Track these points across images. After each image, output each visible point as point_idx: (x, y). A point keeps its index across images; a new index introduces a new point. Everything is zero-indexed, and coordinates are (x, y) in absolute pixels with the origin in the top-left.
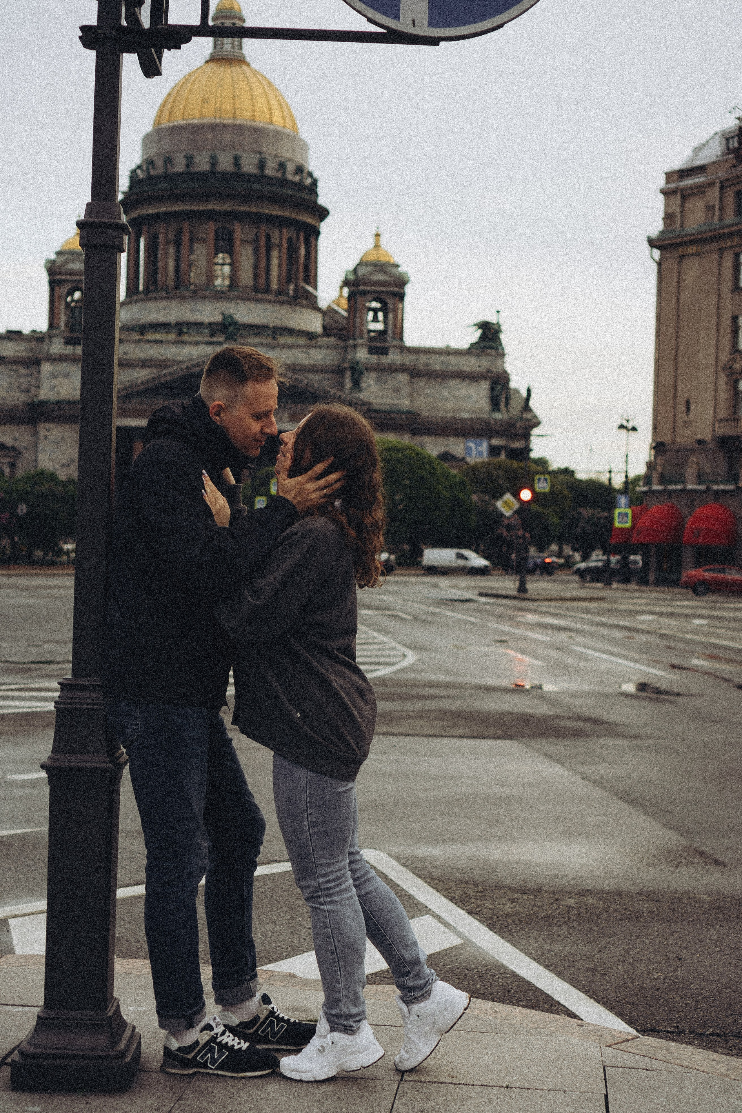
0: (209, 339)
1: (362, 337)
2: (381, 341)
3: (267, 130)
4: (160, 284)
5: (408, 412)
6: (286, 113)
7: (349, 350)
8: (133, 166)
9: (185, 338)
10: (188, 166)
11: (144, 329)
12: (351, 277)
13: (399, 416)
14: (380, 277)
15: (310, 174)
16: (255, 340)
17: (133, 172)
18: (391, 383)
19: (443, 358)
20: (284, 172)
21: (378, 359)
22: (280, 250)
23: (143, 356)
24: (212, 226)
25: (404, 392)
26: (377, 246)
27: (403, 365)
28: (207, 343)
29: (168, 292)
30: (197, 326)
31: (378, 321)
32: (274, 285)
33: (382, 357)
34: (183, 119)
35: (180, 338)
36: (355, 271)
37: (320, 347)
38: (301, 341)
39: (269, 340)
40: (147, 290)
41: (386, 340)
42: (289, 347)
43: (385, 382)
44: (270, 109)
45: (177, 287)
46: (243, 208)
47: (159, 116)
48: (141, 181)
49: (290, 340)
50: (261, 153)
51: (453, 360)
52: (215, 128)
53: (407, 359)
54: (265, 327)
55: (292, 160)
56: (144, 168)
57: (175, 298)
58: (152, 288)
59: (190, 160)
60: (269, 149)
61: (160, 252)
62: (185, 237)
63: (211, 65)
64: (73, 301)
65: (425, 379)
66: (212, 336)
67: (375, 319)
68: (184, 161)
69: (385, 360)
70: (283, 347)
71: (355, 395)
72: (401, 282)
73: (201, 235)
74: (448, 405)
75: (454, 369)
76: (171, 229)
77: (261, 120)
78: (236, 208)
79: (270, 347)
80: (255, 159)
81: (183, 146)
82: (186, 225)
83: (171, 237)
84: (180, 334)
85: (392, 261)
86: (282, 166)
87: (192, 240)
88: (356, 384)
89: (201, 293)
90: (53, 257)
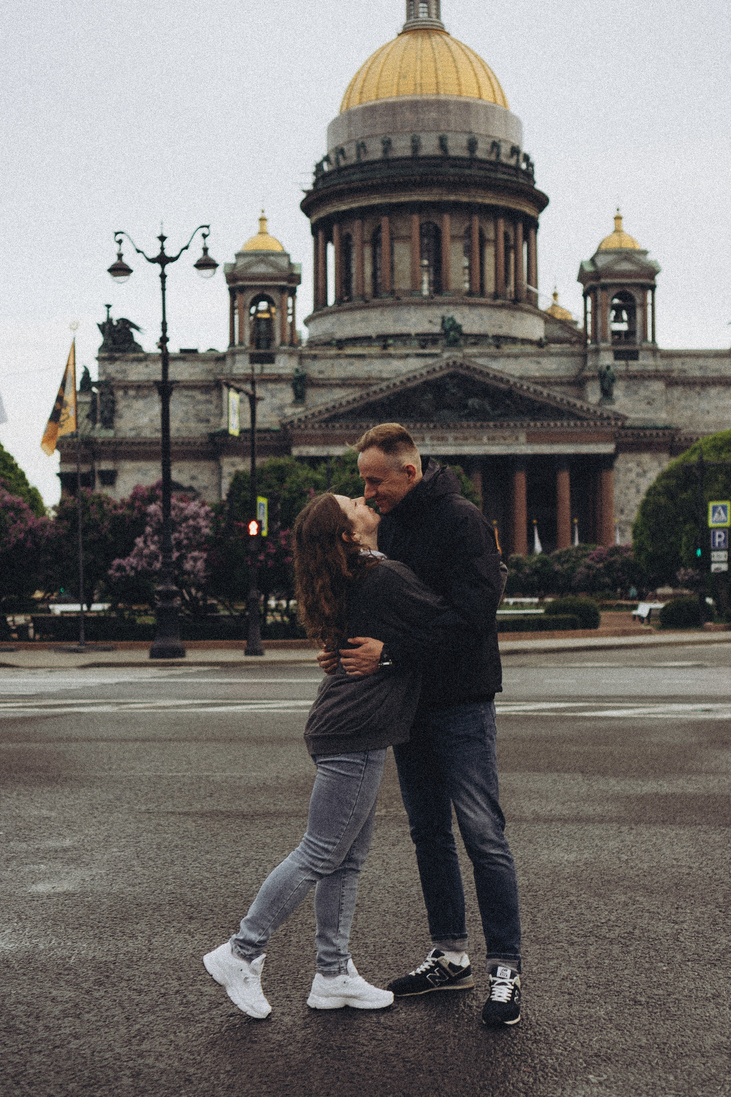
0: (421, 351)
1: (605, 340)
2: (628, 343)
3: (477, 105)
4: (354, 292)
5: (666, 428)
6: (496, 86)
7: (589, 356)
8: (319, 159)
9: (391, 351)
10: (385, 151)
11: (341, 343)
12: (589, 268)
13: (654, 433)
14: (626, 266)
15: (526, 158)
16: (474, 350)
17: (319, 166)
18: (642, 392)
19: (701, 362)
20: (498, 155)
21: (627, 365)
22: (496, 247)
23: (343, 374)
24: (416, 220)
25: (658, 404)
26: (618, 231)
27: (657, 371)
28: (418, 355)
29: (367, 302)
30: (403, 338)
31: (622, 321)
32: (490, 287)
33: (630, 362)
34: (377, 99)
35: (385, 352)
36: (593, 261)
37: (552, 355)
38: (529, 349)
39: (493, 350)
40: (339, 300)
41: (634, 343)
42: (516, 356)
43: (636, 393)
44: (478, 83)
45: (376, 294)
46: (452, 198)
47: (348, 97)
48: (330, 173)
49: (516, 349)
50: (470, 133)
51: (713, 364)
52: (415, 106)
53: (661, 364)
54: (485, 336)
55: (506, 141)
56: (333, 157)
57: (374, 307)
58: (346, 298)
59: (387, 144)
60: (479, 128)
61: (354, 256)
62: (385, 236)
63: (406, 37)
64: (257, 311)
65: (680, 388)
66: (423, 347)
67: (618, 319)
68: (380, 147)
69: (634, 366)
70: (509, 356)
71: (608, 407)
72: (652, 272)
73: (404, 232)
74: (710, 418)
75: (715, 374)
76: (366, 228)
77: (469, 94)
78: (445, 198)
79: (494, 357)
80: (463, 140)
81: (379, 130)
82: (385, 221)
83: (368, 237)
84: (385, 347)
85: (638, 247)
86: (495, 145)
87: (392, 239)
88: (607, 393)
89: (405, 299)
90: (233, 261)
